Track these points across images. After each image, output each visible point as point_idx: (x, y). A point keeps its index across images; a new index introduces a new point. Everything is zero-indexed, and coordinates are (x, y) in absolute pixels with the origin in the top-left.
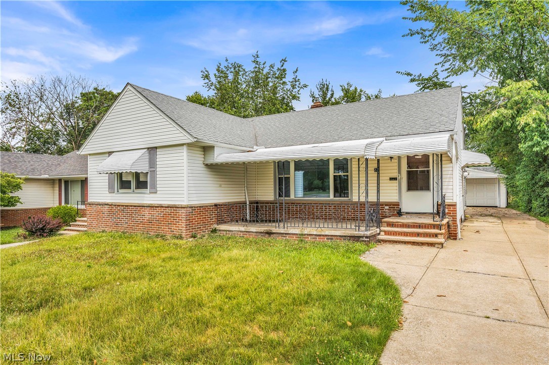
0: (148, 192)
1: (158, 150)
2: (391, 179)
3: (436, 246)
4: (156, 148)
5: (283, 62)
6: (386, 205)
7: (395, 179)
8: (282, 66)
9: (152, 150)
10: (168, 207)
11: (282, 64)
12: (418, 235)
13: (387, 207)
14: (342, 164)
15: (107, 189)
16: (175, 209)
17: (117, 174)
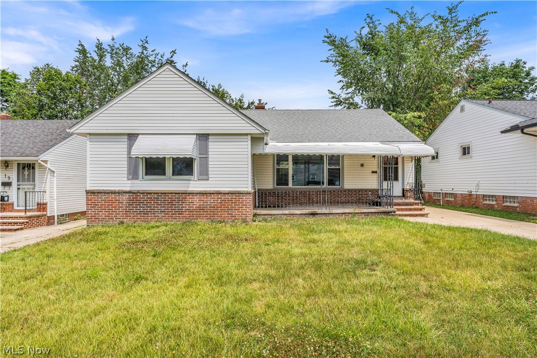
0: (196, 179)
1: (210, 137)
2: (373, 172)
3: (425, 216)
4: (208, 135)
5: (173, 53)
6: (370, 191)
7: (376, 172)
8: (172, 57)
9: (203, 137)
10: (228, 193)
11: (171, 55)
12: (410, 210)
13: (370, 193)
14: (335, 159)
15: (126, 176)
16: (237, 195)
17: (142, 158)
